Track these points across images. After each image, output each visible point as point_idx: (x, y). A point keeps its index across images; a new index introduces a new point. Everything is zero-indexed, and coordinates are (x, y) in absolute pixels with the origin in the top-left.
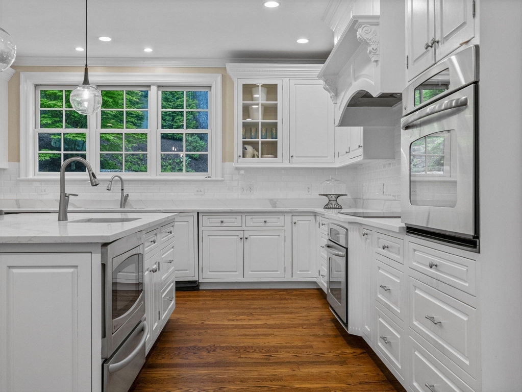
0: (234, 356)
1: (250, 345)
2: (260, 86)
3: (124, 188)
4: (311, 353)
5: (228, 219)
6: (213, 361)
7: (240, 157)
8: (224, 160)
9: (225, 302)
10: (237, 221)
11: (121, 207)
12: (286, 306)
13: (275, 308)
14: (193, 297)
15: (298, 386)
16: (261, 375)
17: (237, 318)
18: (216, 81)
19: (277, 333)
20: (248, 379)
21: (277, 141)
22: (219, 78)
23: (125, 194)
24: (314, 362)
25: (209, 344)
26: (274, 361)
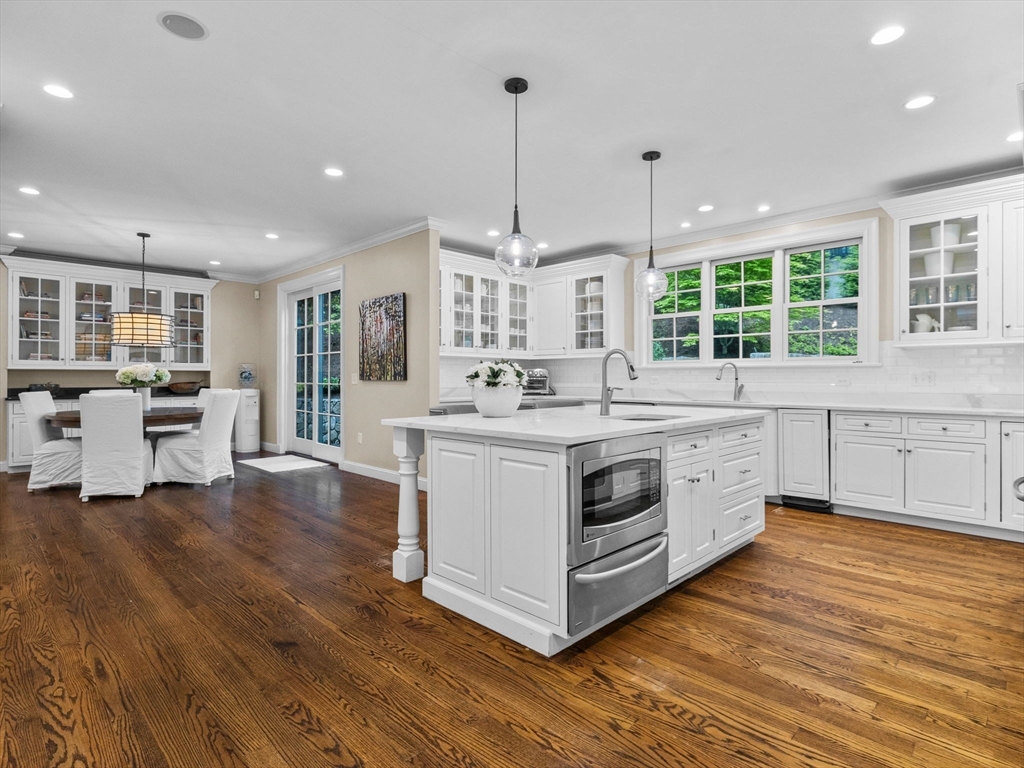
0: (805, 611)
1: (843, 604)
2: (942, 223)
3: (739, 377)
4: (945, 647)
5: (876, 423)
6: (770, 610)
7: (904, 332)
8: (882, 338)
9: (856, 537)
10: (894, 424)
11: (735, 399)
12: (962, 564)
13: (938, 563)
14: (814, 521)
15: (872, 687)
16: (824, 650)
17: (856, 563)
18: (870, 229)
19: (907, 601)
20: (799, 649)
21: (976, 305)
22: (874, 223)
23: (739, 385)
24: (935, 663)
25: (782, 587)
26: (863, 638)
